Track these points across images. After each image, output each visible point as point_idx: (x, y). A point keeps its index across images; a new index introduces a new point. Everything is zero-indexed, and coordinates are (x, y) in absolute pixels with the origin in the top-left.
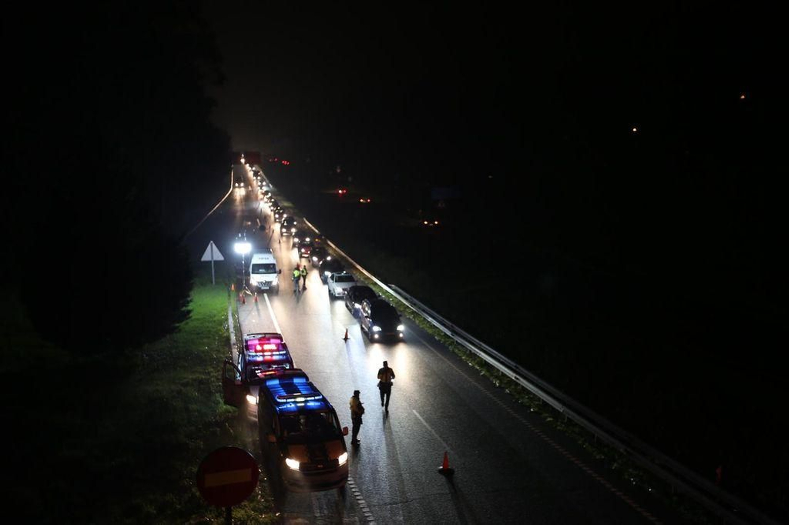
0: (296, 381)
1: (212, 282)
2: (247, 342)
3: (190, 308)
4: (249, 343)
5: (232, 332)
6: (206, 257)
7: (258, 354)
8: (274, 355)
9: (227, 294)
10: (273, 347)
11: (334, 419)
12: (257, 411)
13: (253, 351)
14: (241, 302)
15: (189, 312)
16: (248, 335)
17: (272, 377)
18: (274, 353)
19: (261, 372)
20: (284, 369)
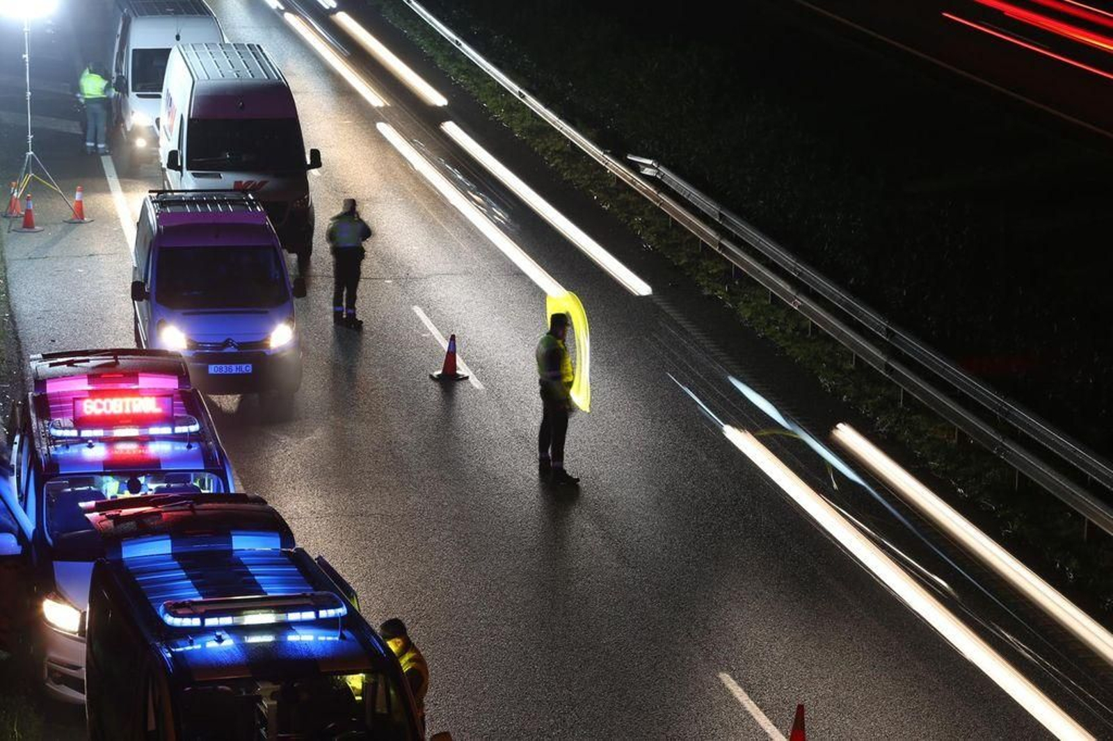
0: (243, 543)
2: (41, 383)
4: (51, 388)
7: (86, 433)
8: (153, 438)
10: (148, 405)
12: (82, 662)
13: (67, 421)
14: (19, 224)
16: (46, 357)
17: (143, 529)
18: (154, 431)
19: (98, 508)
20: (195, 495)
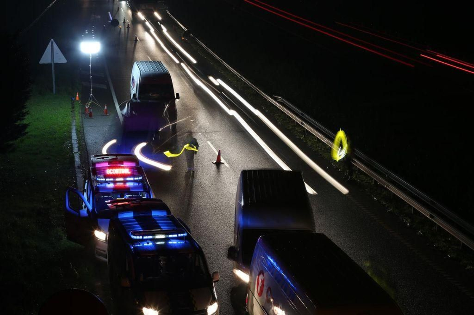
0: (155, 214)
1: (52, 91)
2: (94, 164)
3: (25, 122)
4: (97, 166)
5: (76, 153)
6: (46, 59)
7: (107, 180)
8: (128, 181)
9: (70, 106)
10: (126, 171)
11: (201, 261)
12: (106, 250)
13: (102, 176)
14: (88, 116)
15: (25, 126)
16: (95, 156)
17: (125, 209)
18: (128, 179)
19: (111, 203)
20: (141, 199)
